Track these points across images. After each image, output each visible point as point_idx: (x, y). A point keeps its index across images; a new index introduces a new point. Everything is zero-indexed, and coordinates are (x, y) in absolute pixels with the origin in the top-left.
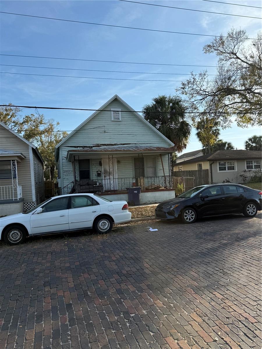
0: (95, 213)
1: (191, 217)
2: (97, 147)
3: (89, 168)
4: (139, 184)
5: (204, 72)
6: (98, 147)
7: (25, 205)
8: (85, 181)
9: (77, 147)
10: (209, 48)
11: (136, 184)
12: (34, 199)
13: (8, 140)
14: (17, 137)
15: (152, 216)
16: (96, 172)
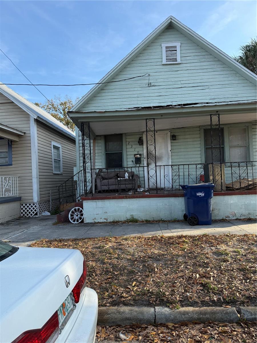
3: (122, 150)
4: (211, 178)
7: (22, 207)
11: (205, 177)
13: (2, 108)
16: (133, 156)
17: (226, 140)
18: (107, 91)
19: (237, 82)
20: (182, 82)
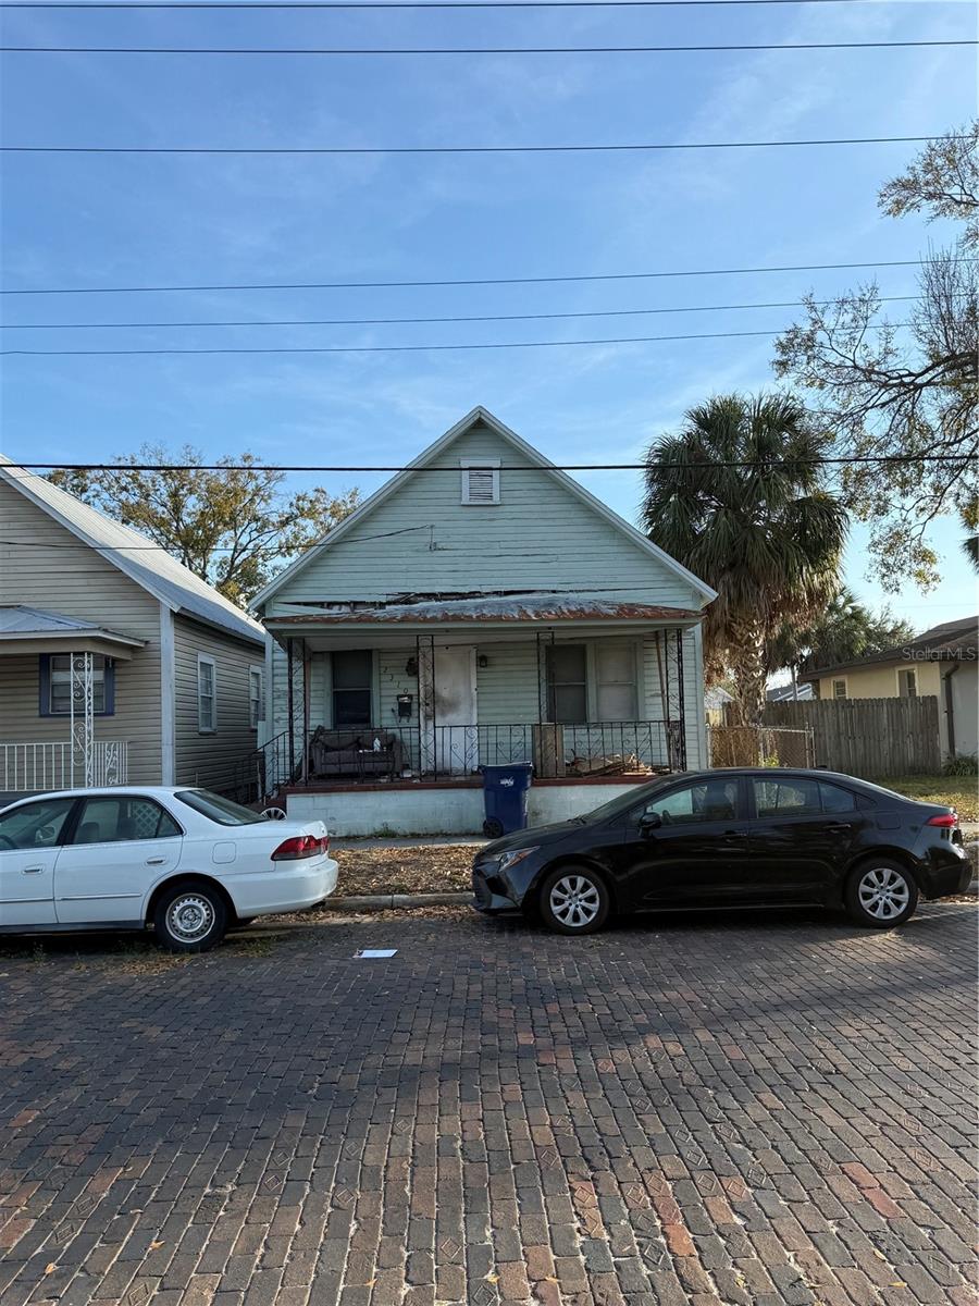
0: (158, 866)
1: (583, 908)
2: (402, 603)
3: (369, 685)
6: (406, 603)
9: (330, 605)
10: (905, 193)
13: (92, 582)
14: (120, 571)
16: (394, 700)
17: (591, 670)
18: (339, 555)
19: (615, 549)
20: (503, 545)
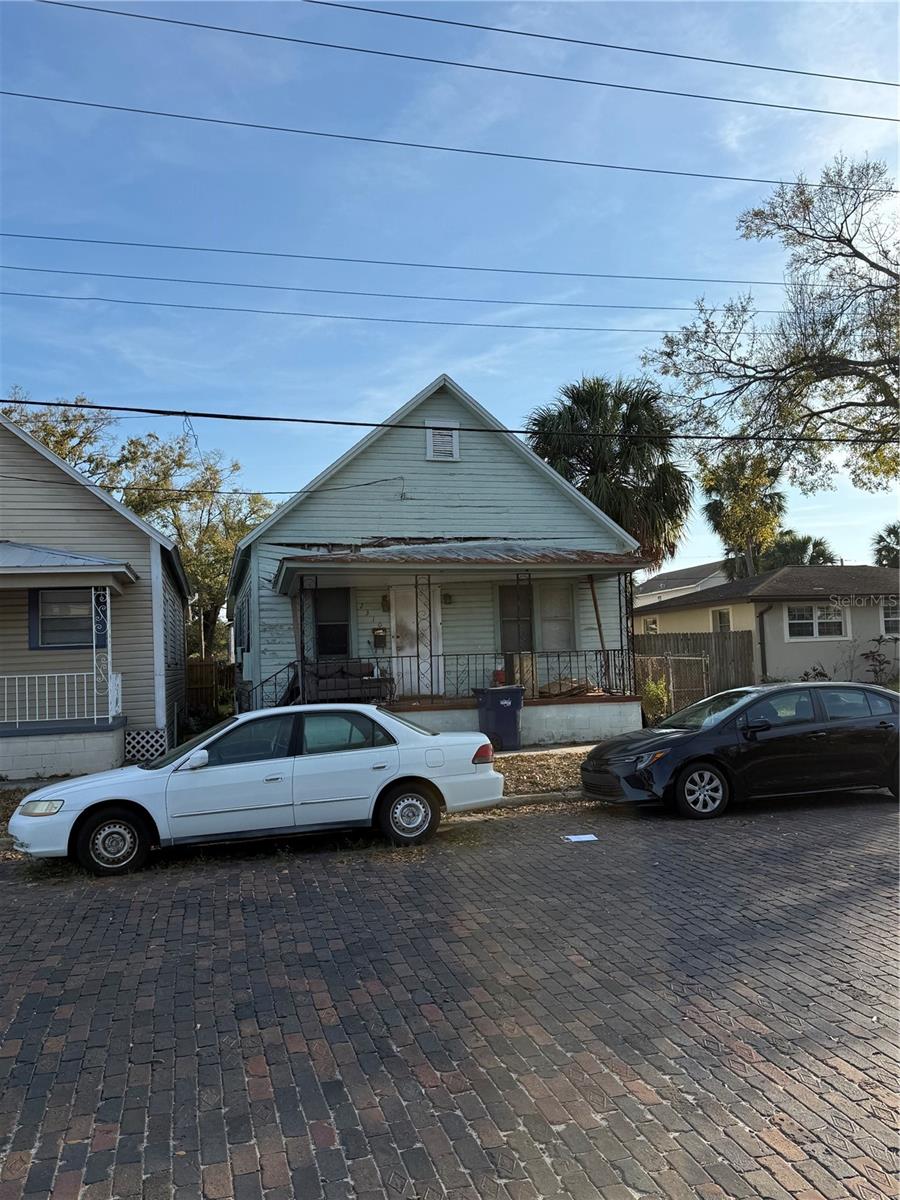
0: (383, 771)
1: (710, 797)
2: (375, 546)
3: (347, 619)
4: (518, 676)
5: (743, 300)
6: (379, 547)
7: (129, 739)
8: (334, 662)
9: (310, 546)
10: (757, 221)
11: (508, 675)
12: (161, 719)
13: (82, 519)
14: (112, 509)
15: (567, 790)
16: (370, 632)
17: (536, 607)
18: (319, 501)
19: (555, 504)
